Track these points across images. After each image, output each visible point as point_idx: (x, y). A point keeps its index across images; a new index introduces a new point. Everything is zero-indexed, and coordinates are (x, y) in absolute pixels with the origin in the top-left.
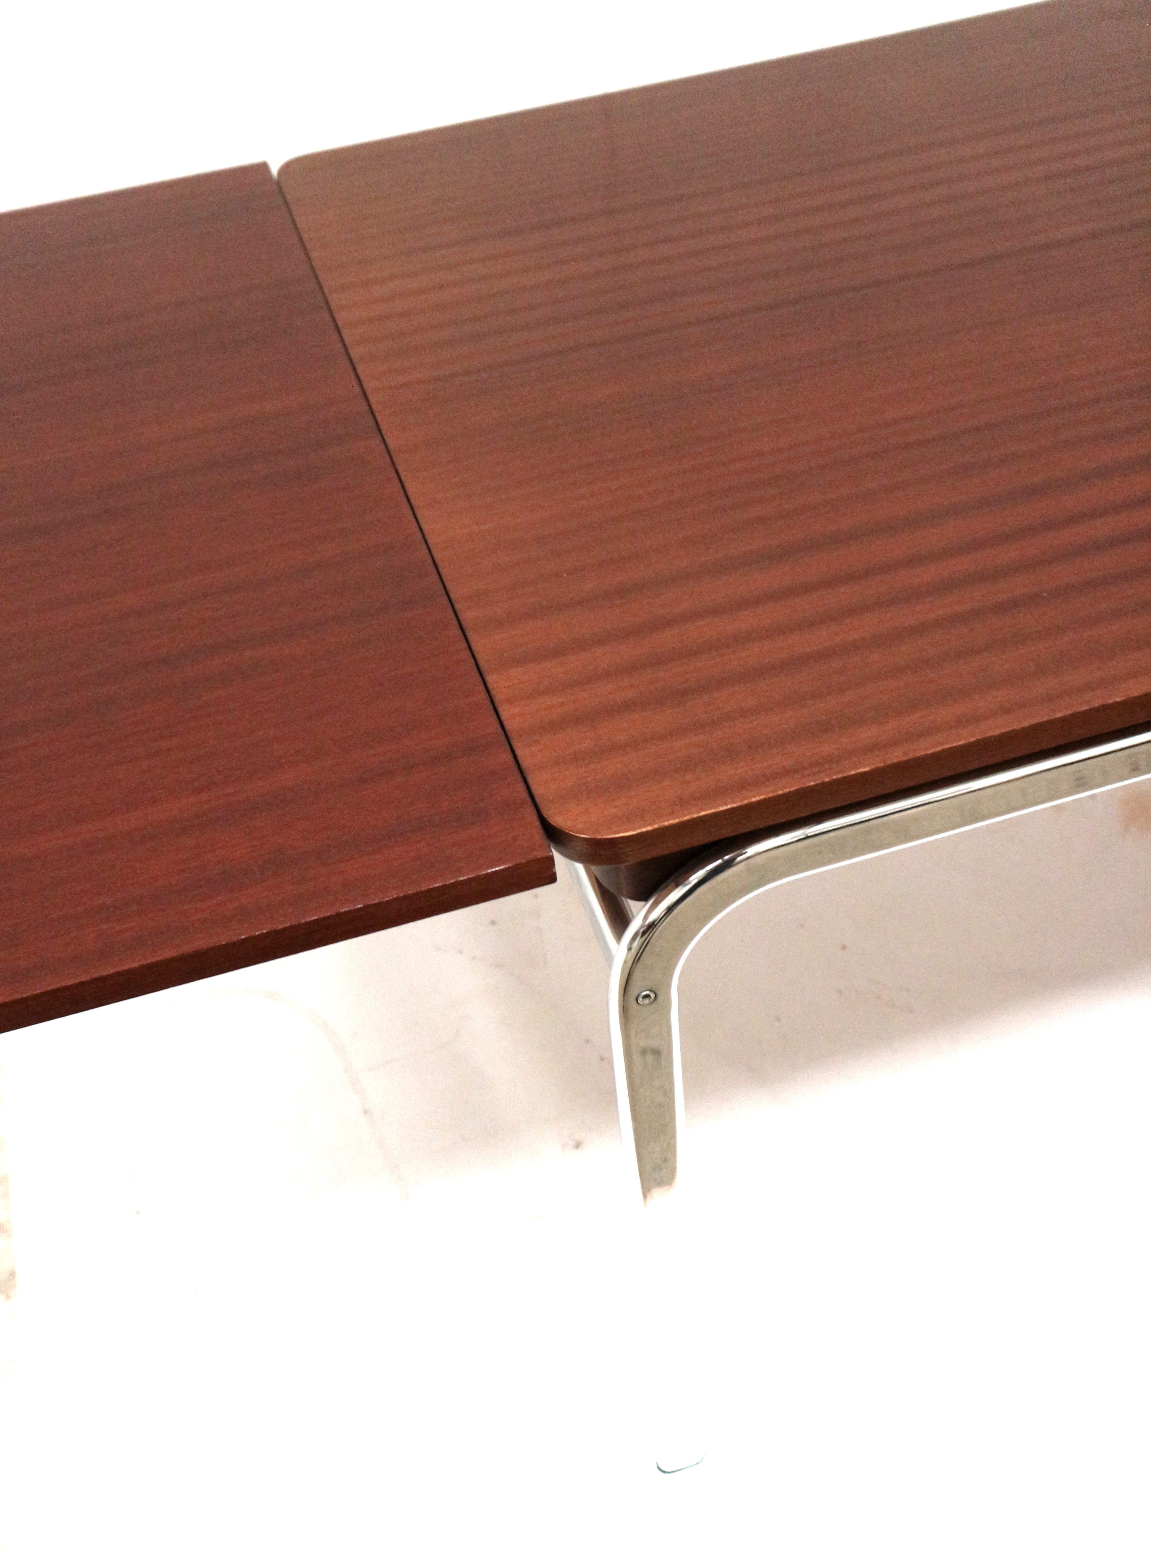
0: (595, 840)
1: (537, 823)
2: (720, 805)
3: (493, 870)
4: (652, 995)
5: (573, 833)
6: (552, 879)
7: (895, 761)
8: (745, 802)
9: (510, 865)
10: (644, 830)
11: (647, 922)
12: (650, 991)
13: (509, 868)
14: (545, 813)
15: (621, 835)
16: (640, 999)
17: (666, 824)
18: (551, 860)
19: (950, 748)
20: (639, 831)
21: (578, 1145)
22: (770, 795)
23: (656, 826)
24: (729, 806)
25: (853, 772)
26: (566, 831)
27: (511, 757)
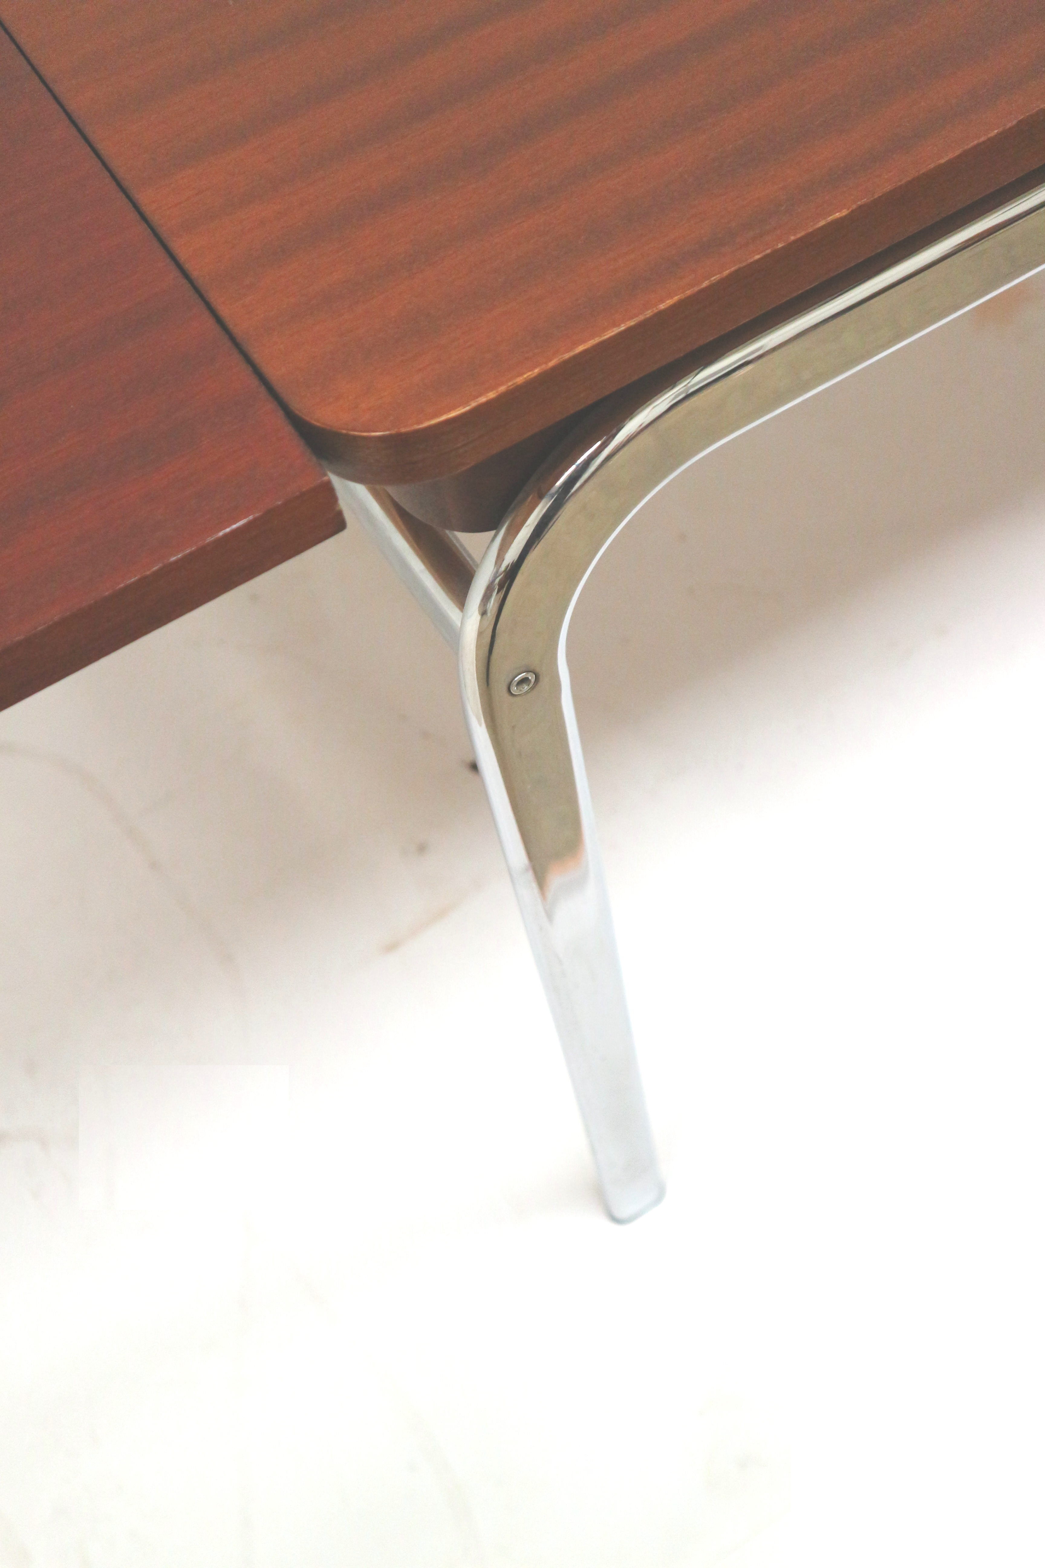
0: (399, 435)
1: (288, 430)
2: (605, 329)
3: (228, 530)
4: (532, 677)
5: (356, 433)
6: (337, 524)
7: (888, 188)
8: (649, 313)
9: (257, 515)
10: (483, 400)
11: (503, 568)
12: (527, 671)
13: (255, 520)
14: (297, 405)
15: (444, 418)
16: (514, 689)
17: (520, 380)
18: (329, 488)
19: (975, 147)
20: (474, 404)
21: (422, 849)
22: (688, 292)
23: (502, 389)
24: (623, 328)
25: (822, 223)
26: (344, 432)
27: (210, 322)
